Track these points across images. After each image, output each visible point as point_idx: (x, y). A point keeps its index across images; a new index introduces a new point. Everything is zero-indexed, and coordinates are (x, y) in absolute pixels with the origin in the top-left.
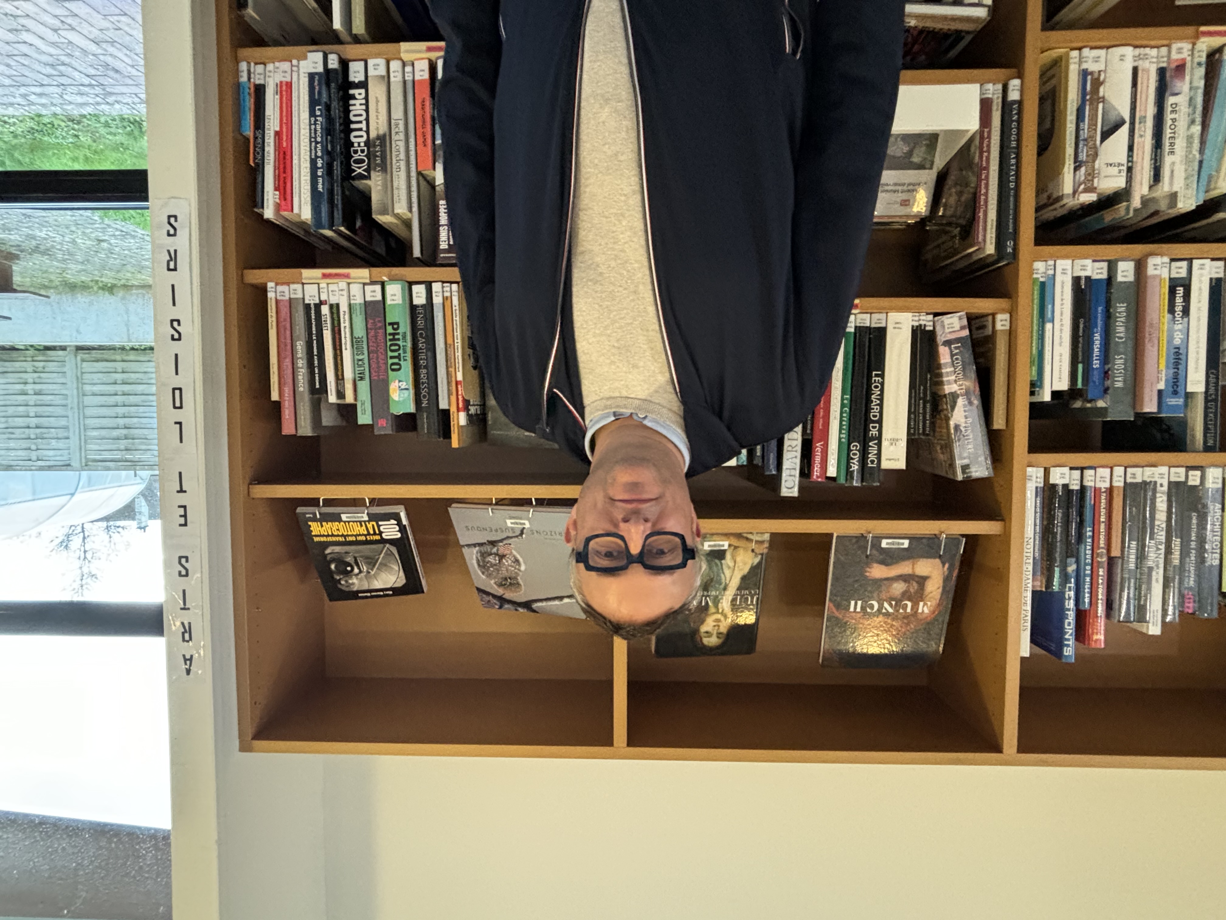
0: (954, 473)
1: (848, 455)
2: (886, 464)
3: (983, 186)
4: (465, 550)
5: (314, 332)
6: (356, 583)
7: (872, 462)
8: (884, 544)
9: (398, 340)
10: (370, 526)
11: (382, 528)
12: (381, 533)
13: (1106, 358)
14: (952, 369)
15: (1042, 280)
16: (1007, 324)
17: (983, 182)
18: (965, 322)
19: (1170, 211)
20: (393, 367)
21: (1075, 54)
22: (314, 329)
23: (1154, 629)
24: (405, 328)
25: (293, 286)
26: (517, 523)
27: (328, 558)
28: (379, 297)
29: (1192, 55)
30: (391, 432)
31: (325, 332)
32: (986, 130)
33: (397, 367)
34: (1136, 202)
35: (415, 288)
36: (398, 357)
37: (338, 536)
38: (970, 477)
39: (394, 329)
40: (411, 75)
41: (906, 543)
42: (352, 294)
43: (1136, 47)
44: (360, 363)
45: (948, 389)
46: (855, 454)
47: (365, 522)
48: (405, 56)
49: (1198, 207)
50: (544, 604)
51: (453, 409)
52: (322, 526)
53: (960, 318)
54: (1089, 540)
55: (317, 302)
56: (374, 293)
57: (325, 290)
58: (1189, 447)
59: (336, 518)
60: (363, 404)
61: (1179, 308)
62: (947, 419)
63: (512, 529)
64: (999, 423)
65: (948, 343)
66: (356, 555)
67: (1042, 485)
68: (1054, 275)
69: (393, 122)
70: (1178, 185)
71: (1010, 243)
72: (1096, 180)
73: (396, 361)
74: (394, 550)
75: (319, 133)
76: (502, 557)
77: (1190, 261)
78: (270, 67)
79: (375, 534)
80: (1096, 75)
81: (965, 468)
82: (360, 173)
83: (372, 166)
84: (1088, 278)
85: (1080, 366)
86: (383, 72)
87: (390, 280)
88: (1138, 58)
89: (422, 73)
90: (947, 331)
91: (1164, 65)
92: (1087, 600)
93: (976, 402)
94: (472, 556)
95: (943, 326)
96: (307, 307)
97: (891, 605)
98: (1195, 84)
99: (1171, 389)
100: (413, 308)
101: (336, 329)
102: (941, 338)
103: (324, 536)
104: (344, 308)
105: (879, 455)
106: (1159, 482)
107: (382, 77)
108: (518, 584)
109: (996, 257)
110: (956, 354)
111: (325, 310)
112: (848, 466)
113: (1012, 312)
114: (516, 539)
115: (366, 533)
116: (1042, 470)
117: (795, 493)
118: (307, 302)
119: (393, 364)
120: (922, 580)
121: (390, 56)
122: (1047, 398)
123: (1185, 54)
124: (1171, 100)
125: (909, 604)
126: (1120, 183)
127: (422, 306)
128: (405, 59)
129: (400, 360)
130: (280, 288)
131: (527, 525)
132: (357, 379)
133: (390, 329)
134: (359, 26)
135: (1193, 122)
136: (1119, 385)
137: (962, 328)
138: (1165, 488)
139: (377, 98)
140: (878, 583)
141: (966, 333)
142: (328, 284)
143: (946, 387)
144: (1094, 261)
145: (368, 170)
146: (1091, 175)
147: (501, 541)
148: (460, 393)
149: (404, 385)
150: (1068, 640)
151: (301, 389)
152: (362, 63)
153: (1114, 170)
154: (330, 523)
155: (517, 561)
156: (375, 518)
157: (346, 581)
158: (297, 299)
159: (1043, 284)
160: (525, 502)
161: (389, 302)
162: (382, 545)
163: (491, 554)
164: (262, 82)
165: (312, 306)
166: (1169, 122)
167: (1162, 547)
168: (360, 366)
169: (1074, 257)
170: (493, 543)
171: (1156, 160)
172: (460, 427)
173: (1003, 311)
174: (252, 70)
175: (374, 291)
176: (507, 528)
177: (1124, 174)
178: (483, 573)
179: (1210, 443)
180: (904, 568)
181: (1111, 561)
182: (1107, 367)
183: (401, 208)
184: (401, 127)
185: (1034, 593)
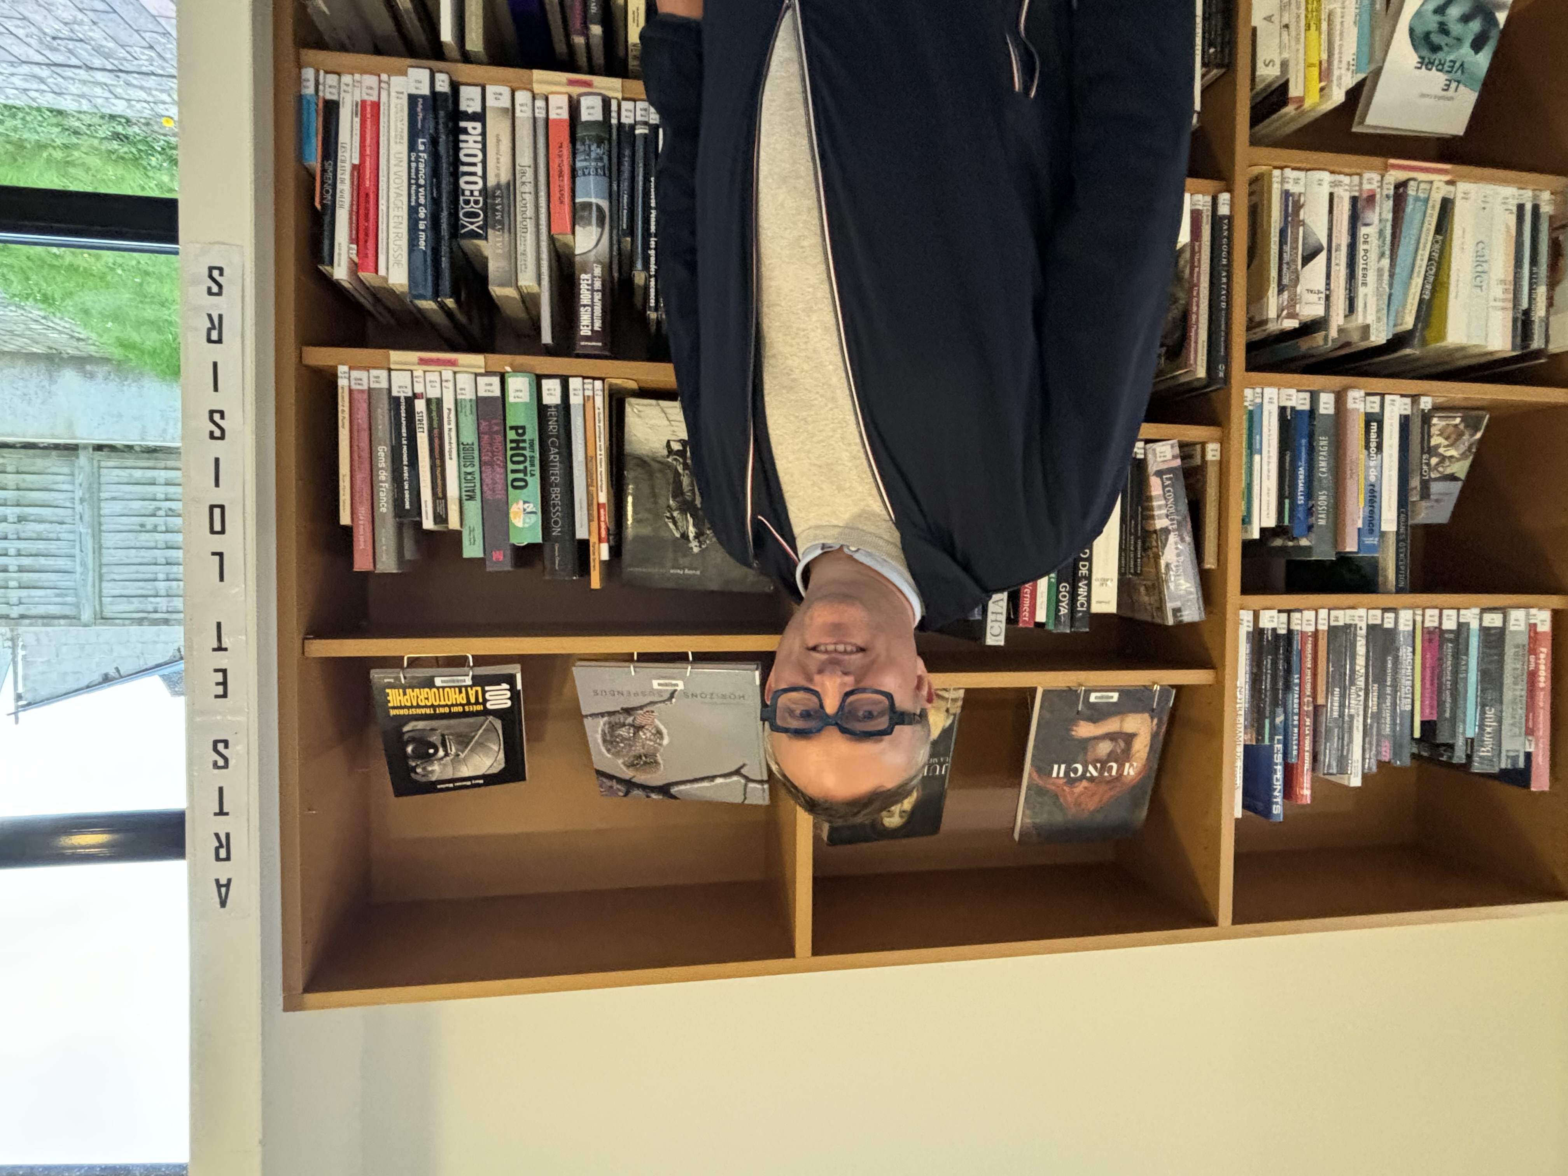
0: (1164, 616)
1: (1057, 596)
2: (1096, 608)
3: (1194, 304)
4: (588, 722)
5: (404, 435)
6: (437, 770)
7: (1082, 605)
8: (1093, 698)
9: (524, 448)
10: (472, 693)
11: (487, 696)
12: (485, 701)
13: (1310, 494)
14: (1163, 502)
15: (1250, 408)
16: (1218, 454)
17: (1195, 299)
18: (1177, 451)
19: (1362, 343)
20: (516, 484)
21: (1277, 173)
22: (404, 430)
23: (1356, 781)
24: (532, 433)
25: (374, 373)
26: (666, 685)
27: (406, 737)
28: (497, 393)
29: (1381, 187)
30: (508, 568)
31: (419, 435)
32: (1197, 244)
33: (522, 484)
34: (1333, 333)
35: (546, 384)
36: (525, 471)
37: (426, 707)
38: (1181, 621)
39: (518, 434)
40: (544, 112)
41: (1115, 697)
42: (458, 387)
43: (1332, 172)
44: (469, 477)
45: (1160, 523)
46: (1064, 596)
47: (466, 687)
48: (538, 88)
49: (1388, 340)
50: (688, 787)
51: (594, 539)
52: (405, 694)
53: (1172, 446)
54: (1297, 688)
55: (410, 394)
56: (490, 387)
57: (421, 380)
58: (1381, 587)
59: (429, 683)
60: (472, 530)
61: (1373, 445)
62: (1157, 557)
63: (660, 692)
64: (1210, 563)
65: (1159, 474)
66: (446, 732)
67: (1251, 629)
68: (1262, 403)
69: (518, 167)
70: (1370, 319)
71: (1221, 367)
72: (1298, 306)
73: (521, 475)
74: (498, 724)
75: (421, 174)
76: (638, 728)
77: (1382, 395)
78: (347, 79)
79: (477, 703)
80: (1296, 198)
81: (1176, 611)
82: (473, 230)
83: (490, 220)
84: (1293, 408)
85: (1287, 501)
86: (508, 104)
87: (514, 371)
88: (1334, 184)
89: (559, 111)
90: (1159, 459)
91: (1357, 194)
92: (1295, 753)
93: (1188, 539)
94: (595, 730)
95: (1155, 454)
96: (395, 402)
97: (1095, 768)
98: (1384, 216)
99: (1367, 528)
100: (542, 410)
101: (436, 431)
102: (1152, 467)
103: (405, 707)
104: (448, 403)
105: (1089, 597)
106: (1359, 624)
107: (505, 110)
108: (656, 762)
109: (1204, 383)
110: (1167, 486)
111: (420, 406)
112: (1057, 610)
113: (1224, 441)
114: (662, 705)
115: (465, 702)
116: (1251, 613)
117: (1000, 641)
118: (395, 393)
119: (514, 480)
120: (1129, 738)
121: (514, 85)
122: (1256, 535)
123: (1374, 186)
124: (1363, 231)
125: (1115, 766)
126: (1318, 311)
127: (556, 406)
128: (536, 91)
129: (526, 475)
130: (355, 374)
131: (681, 686)
132: (464, 498)
133: (511, 435)
134: (475, 41)
135: (1382, 255)
136: (1322, 522)
137: (1174, 457)
138: (1364, 632)
139: (498, 136)
140: (1085, 743)
141: (1178, 462)
142: (425, 372)
143: (1157, 522)
144: (1298, 391)
145: (485, 227)
146: (1294, 301)
147: (641, 708)
148: (602, 519)
149: (530, 507)
150: (1276, 797)
151: (384, 510)
152: (479, 89)
153: (1314, 298)
154: (417, 690)
155: (659, 733)
156: (479, 681)
157: (424, 769)
158: (380, 389)
159: (1251, 413)
160: (679, 658)
161: (511, 398)
162: (482, 718)
163: (624, 725)
164: (335, 98)
165: (403, 400)
166: (1362, 253)
167: (1362, 693)
168: (467, 481)
169: (1279, 386)
170: (628, 711)
171: (1350, 290)
172: (602, 563)
173: (1214, 440)
174: (321, 80)
175: (491, 385)
176: (652, 692)
177: (1323, 302)
178: (608, 751)
179: (1401, 585)
180: (1111, 725)
181: (1316, 708)
182: (1310, 503)
183: (527, 281)
184: (529, 176)
185: (1246, 747)
